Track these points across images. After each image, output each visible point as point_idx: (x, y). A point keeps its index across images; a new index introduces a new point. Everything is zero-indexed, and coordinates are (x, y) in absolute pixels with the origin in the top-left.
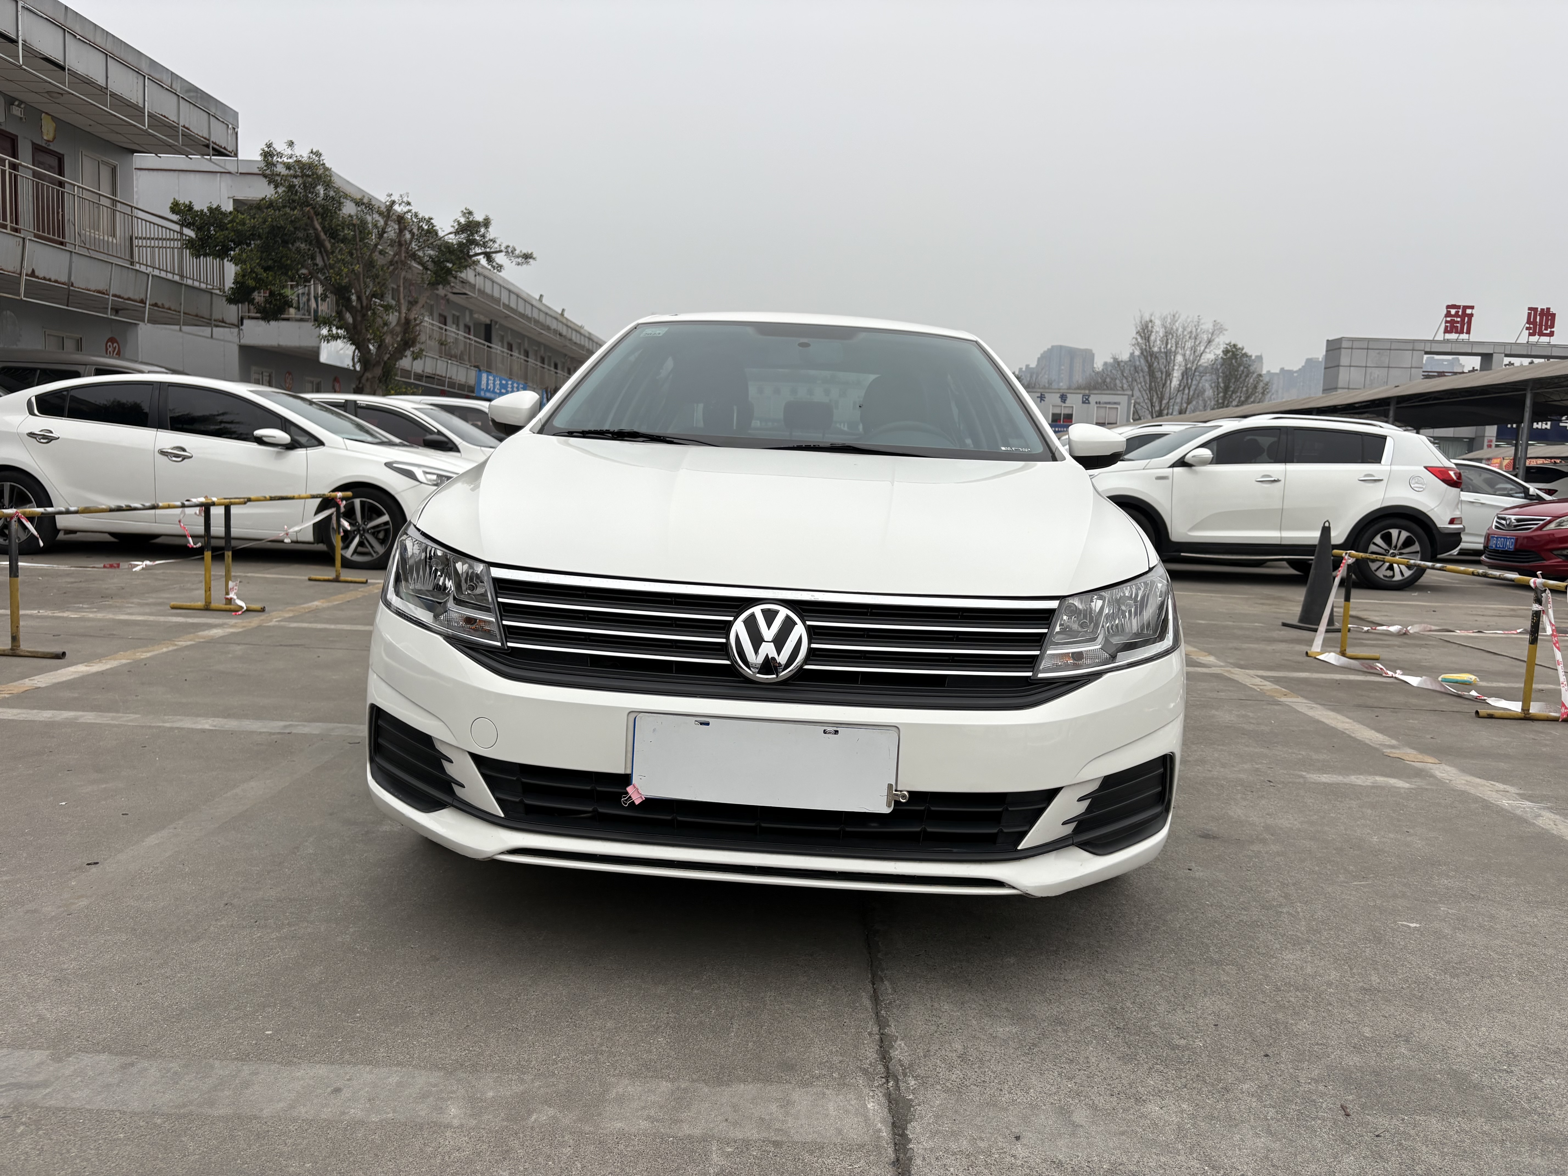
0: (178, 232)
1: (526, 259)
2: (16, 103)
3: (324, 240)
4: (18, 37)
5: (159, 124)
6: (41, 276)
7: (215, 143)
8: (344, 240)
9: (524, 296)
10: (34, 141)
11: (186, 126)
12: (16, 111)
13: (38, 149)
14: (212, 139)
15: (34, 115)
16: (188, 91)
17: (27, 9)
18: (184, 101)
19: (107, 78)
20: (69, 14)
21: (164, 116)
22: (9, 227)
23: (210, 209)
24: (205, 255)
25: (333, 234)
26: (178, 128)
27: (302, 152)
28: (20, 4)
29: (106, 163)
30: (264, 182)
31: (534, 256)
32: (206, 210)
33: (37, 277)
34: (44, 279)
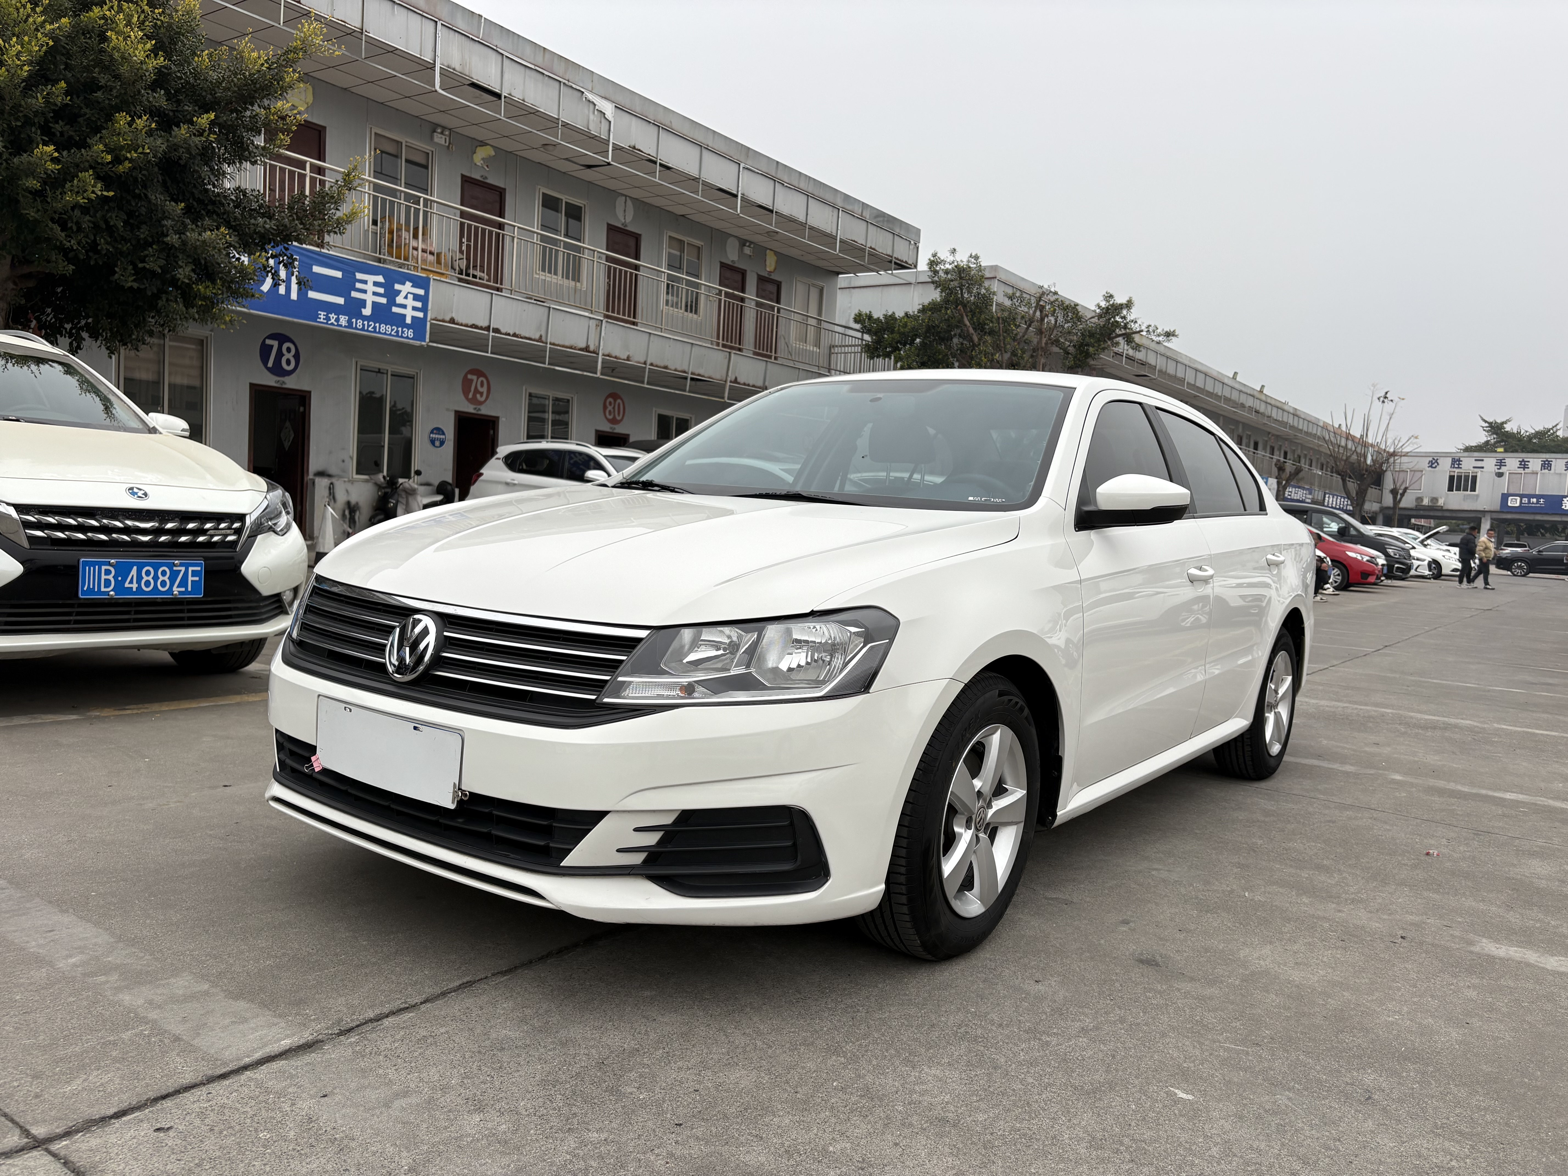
0: (858, 339)
1: (1168, 336)
2: (748, 244)
3: (972, 334)
4: (738, 192)
5: (851, 248)
6: (742, 382)
7: (897, 259)
8: (991, 332)
9: (1215, 374)
10: (760, 273)
11: (873, 247)
12: (747, 251)
13: (762, 280)
14: (895, 256)
15: (760, 251)
16: (877, 217)
17: (747, 169)
18: (872, 226)
19: (807, 214)
20: (780, 167)
21: (854, 241)
22: (721, 345)
23: (885, 316)
24: (878, 357)
25: (980, 327)
26: (865, 249)
27: (962, 258)
28: (742, 165)
29: (814, 285)
30: (932, 286)
31: (1176, 334)
32: (881, 318)
33: (739, 383)
34: (744, 384)
